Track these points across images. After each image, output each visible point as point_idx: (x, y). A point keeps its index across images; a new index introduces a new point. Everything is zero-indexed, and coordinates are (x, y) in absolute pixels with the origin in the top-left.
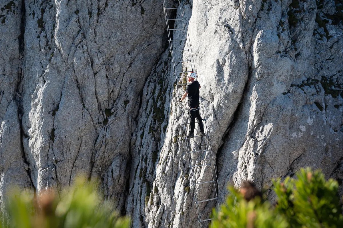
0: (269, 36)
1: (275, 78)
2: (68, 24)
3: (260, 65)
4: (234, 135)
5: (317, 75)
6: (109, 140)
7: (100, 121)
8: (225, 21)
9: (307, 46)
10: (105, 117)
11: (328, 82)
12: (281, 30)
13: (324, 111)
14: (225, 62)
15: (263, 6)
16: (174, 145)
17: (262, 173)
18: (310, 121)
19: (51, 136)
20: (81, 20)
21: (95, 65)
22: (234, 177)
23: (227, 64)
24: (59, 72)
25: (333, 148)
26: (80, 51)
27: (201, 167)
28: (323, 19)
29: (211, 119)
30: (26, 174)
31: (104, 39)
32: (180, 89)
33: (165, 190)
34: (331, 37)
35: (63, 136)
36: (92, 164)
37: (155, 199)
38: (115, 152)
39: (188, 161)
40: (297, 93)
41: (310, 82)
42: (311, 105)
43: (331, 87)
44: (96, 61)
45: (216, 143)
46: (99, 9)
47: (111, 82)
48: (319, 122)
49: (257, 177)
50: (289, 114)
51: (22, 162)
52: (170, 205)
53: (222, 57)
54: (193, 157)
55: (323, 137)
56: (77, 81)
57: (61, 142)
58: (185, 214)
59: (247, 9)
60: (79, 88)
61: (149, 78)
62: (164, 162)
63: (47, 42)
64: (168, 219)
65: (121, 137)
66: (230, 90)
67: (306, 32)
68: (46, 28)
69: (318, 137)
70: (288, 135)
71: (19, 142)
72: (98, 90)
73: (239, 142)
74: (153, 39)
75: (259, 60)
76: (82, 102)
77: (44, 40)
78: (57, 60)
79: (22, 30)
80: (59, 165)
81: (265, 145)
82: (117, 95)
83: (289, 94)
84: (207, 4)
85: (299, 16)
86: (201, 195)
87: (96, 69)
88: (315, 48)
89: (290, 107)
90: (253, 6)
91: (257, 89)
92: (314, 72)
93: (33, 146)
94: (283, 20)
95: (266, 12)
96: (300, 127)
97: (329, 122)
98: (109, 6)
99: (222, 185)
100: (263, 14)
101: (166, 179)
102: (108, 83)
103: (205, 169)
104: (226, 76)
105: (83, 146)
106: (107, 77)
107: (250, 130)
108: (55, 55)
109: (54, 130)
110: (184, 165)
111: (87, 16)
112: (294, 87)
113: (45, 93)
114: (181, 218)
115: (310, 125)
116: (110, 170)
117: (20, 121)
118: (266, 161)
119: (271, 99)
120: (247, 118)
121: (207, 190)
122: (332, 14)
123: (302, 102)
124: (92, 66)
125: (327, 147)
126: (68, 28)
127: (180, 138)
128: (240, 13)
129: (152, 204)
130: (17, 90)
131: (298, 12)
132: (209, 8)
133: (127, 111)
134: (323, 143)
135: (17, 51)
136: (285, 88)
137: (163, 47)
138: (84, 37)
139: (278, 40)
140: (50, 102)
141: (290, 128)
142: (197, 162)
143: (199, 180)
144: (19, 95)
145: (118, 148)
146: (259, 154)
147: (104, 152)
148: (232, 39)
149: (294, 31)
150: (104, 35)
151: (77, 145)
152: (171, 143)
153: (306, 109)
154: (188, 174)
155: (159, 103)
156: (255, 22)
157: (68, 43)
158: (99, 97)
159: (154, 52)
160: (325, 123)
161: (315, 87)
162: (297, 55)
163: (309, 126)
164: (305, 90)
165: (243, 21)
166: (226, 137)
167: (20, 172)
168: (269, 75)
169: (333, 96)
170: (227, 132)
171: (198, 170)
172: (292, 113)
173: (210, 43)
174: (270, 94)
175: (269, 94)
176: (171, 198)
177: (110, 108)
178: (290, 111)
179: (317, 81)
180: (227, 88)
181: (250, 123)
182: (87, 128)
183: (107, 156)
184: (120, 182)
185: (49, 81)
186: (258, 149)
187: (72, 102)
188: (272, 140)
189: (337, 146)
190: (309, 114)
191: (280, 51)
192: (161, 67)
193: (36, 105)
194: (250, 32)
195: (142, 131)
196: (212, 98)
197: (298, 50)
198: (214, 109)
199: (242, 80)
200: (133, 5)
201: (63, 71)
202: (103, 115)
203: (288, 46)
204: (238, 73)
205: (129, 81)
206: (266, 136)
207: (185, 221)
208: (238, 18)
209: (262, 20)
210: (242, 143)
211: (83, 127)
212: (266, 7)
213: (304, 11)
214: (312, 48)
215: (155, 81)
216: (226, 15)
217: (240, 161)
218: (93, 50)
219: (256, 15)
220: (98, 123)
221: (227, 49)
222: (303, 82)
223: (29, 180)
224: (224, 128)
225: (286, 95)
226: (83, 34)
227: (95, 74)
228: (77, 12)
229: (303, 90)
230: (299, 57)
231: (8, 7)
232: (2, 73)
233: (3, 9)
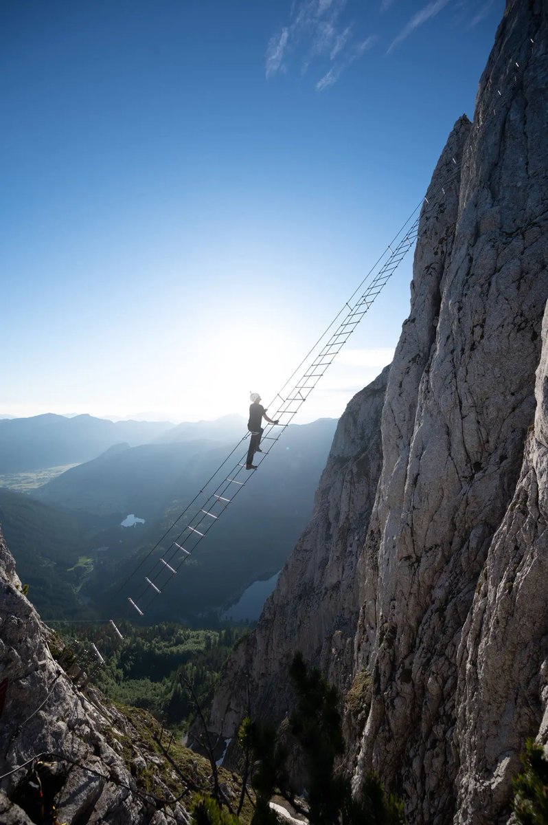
2: (442, 365)
6: (471, 500)
7: (466, 475)
10: (473, 471)
16: (509, 513)
19: (415, 480)
20: (454, 359)
21: (463, 408)
24: (431, 415)
26: (448, 392)
31: (476, 377)
32: (532, 433)
36: (453, 524)
38: (479, 518)
44: (465, 403)
46: (473, 344)
47: (482, 429)
56: (447, 425)
60: (448, 434)
63: (428, 386)
65: (489, 500)
72: (466, 438)
76: (449, 450)
77: (425, 384)
80: (416, 512)
82: (493, 447)
87: (464, 413)
98: (486, 337)
102: (478, 430)
105: (445, 501)
106: (478, 422)
108: (430, 397)
109: (418, 474)
110: (517, 548)
111: (460, 353)
116: (469, 539)
124: (460, 408)
126: (441, 369)
133: (501, 468)
138: (455, 376)
140: (420, 446)
145: (482, 515)
147: (465, 513)
150: (476, 372)
151: (437, 497)
158: (467, 446)
177: (481, 461)
182: (450, 480)
183: (468, 520)
185: (423, 424)
187: (437, 448)
200: (518, 331)
201: (435, 414)
202: (472, 469)
205: (511, 429)
211: (445, 478)
218: (463, 391)
220: (464, 477)
226: (455, 373)
227: (463, 417)
228: (452, 352)
231: (414, 359)
232: (402, 419)
233: (410, 361)
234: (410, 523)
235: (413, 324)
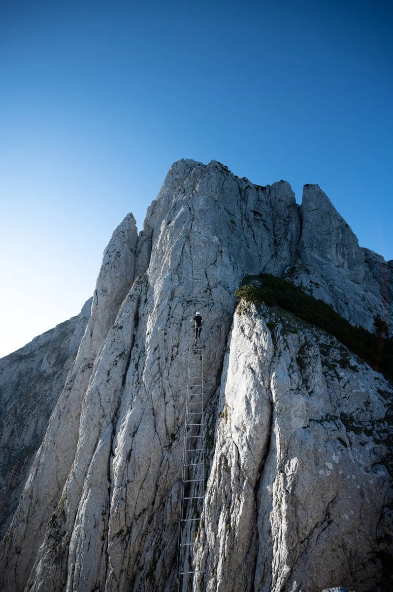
0: (281, 376)
1: (292, 413)
2: (152, 366)
3: (277, 400)
4: (268, 468)
5: (335, 411)
7: (167, 445)
8: (249, 365)
9: (319, 385)
10: (171, 441)
11: (348, 418)
12: (291, 372)
13: (349, 448)
14: (251, 397)
15: (275, 353)
16: (217, 473)
17: (296, 516)
18: (335, 458)
19: (129, 456)
20: (160, 364)
21: (166, 397)
22: (271, 518)
23: (253, 398)
24: (142, 401)
25: (370, 492)
26: (157, 386)
27: (240, 501)
28: (332, 363)
29: (245, 449)
30: (107, 492)
31: (174, 377)
32: (223, 419)
33: (210, 524)
34: (342, 378)
35: (136, 457)
36: (157, 486)
37: (201, 535)
38: (176, 476)
39: (229, 493)
40: (316, 428)
41: (329, 418)
42: (334, 441)
43: (352, 423)
44: (167, 393)
45: (252, 475)
46: (172, 357)
47: (177, 411)
48: (346, 460)
49: (291, 520)
50: (312, 449)
51: (106, 479)
52: (215, 545)
53: (249, 393)
54: (234, 489)
55: (354, 477)
56: (153, 409)
57: (134, 463)
58: (227, 561)
59: (262, 356)
60: (154, 415)
61: (206, 409)
62: (209, 492)
63: (138, 379)
64: (212, 565)
66: (257, 422)
67: (314, 374)
68: (139, 369)
69: (348, 477)
70: (314, 471)
71: (108, 459)
72: (167, 418)
73: (271, 476)
74: (209, 378)
75: (276, 396)
76: (155, 427)
77: (136, 377)
78: (142, 392)
79: (127, 369)
80: (130, 485)
81: (294, 481)
82: (181, 422)
83: (309, 429)
84: (237, 352)
85: (307, 361)
86: (242, 537)
87: (167, 400)
88: (328, 387)
89: (311, 441)
90: (267, 353)
91: (278, 423)
92: (332, 408)
93: (115, 464)
94: (292, 364)
95: (278, 358)
96: (326, 464)
97: (358, 460)
98: (179, 354)
99: (261, 526)
100: (275, 359)
101: (211, 512)
102: (175, 411)
103: (244, 504)
104: (253, 409)
105: (151, 468)
106: (174, 406)
107: (279, 463)
108: (141, 388)
109: (131, 450)
110: (226, 496)
111: (165, 361)
112: (312, 422)
113: (130, 418)
114: (223, 565)
115: (337, 462)
116: (170, 496)
117: (112, 441)
118: (298, 501)
119: (292, 433)
120: (275, 450)
121: (247, 531)
122: (339, 360)
123: (323, 437)
124: (164, 397)
125: (361, 491)
126: (152, 369)
127: (222, 468)
128: (259, 358)
129: (199, 541)
130: (116, 414)
131: (305, 358)
132: (239, 355)
134: (356, 485)
135: (121, 385)
136: (304, 422)
137: (217, 384)
138: (161, 375)
139: (290, 380)
140: (133, 426)
141: (316, 465)
142: (237, 495)
143: (238, 517)
144: (116, 419)
145: (178, 473)
146: (290, 492)
147: (166, 476)
148: (255, 378)
149: (305, 373)
150: (175, 375)
151: (146, 467)
152: (216, 472)
153: (329, 445)
154: (229, 508)
155: (211, 432)
156: (271, 365)
157: (150, 379)
158: (167, 423)
159: (210, 388)
160: (354, 462)
161: (335, 423)
162: (310, 393)
163: (335, 464)
164: (325, 425)
165: (261, 365)
166: (261, 469)
167: (102, 490)
168: (286, 410)
169: (355, 433)
170: (262, 463)
171: (238, 504)
172: (315, 448)
173: (240, 381)
174: (291, 428)
175: (289, 427)
176: (215, 536)
177: (175, 433)
178: (312, 445)
179: (336, 418)
180: (255, 420)
181: (278, 456)
182: (156, 451)
183: (168, 480)
184: (177, 510)
185: (134, 408)
186: (288, 486)
187: (147, 427)
188: (300, 477)
189: (374, 490)
190: (333, 451)
191: (293, 388)
192: (214, 400)
193: (123, 427)
194: (267, 373)
195: (198, 457)
196: (245, 429)
197: (311, 389)
198: (247, 440)
199: (265, 413)
200: (195, 354)
201: (145, 400)
202: (169, 440)
203: (300, 385)
204: (262, 407)
205: (190, 410)
206: (293, 471)
207: (227, 570)
208: (257, 362)
209: (275, 364)
210: (274, 477)
211: (153, 450)
212: (277, 354)
213: (310, 357)
214: (325, 387)
215: (210, 412)
216: (250, 360)
217: (275, 498)
218: (166, 385)
219: (271, 361)
220: (165, 446)
221: (251, 386)
222: (322, 417)
223: (108, 498)
224: (258, 460)
225: (306, 429)
226: (161, 373)
227: (166, 404)
228: (159, 359)
229: (322, 425)
230: (313, 394)
231: (121, 355)
232: (108, 401)
233: (117, 357)
234: (124, 497)
235: (120, 330)
